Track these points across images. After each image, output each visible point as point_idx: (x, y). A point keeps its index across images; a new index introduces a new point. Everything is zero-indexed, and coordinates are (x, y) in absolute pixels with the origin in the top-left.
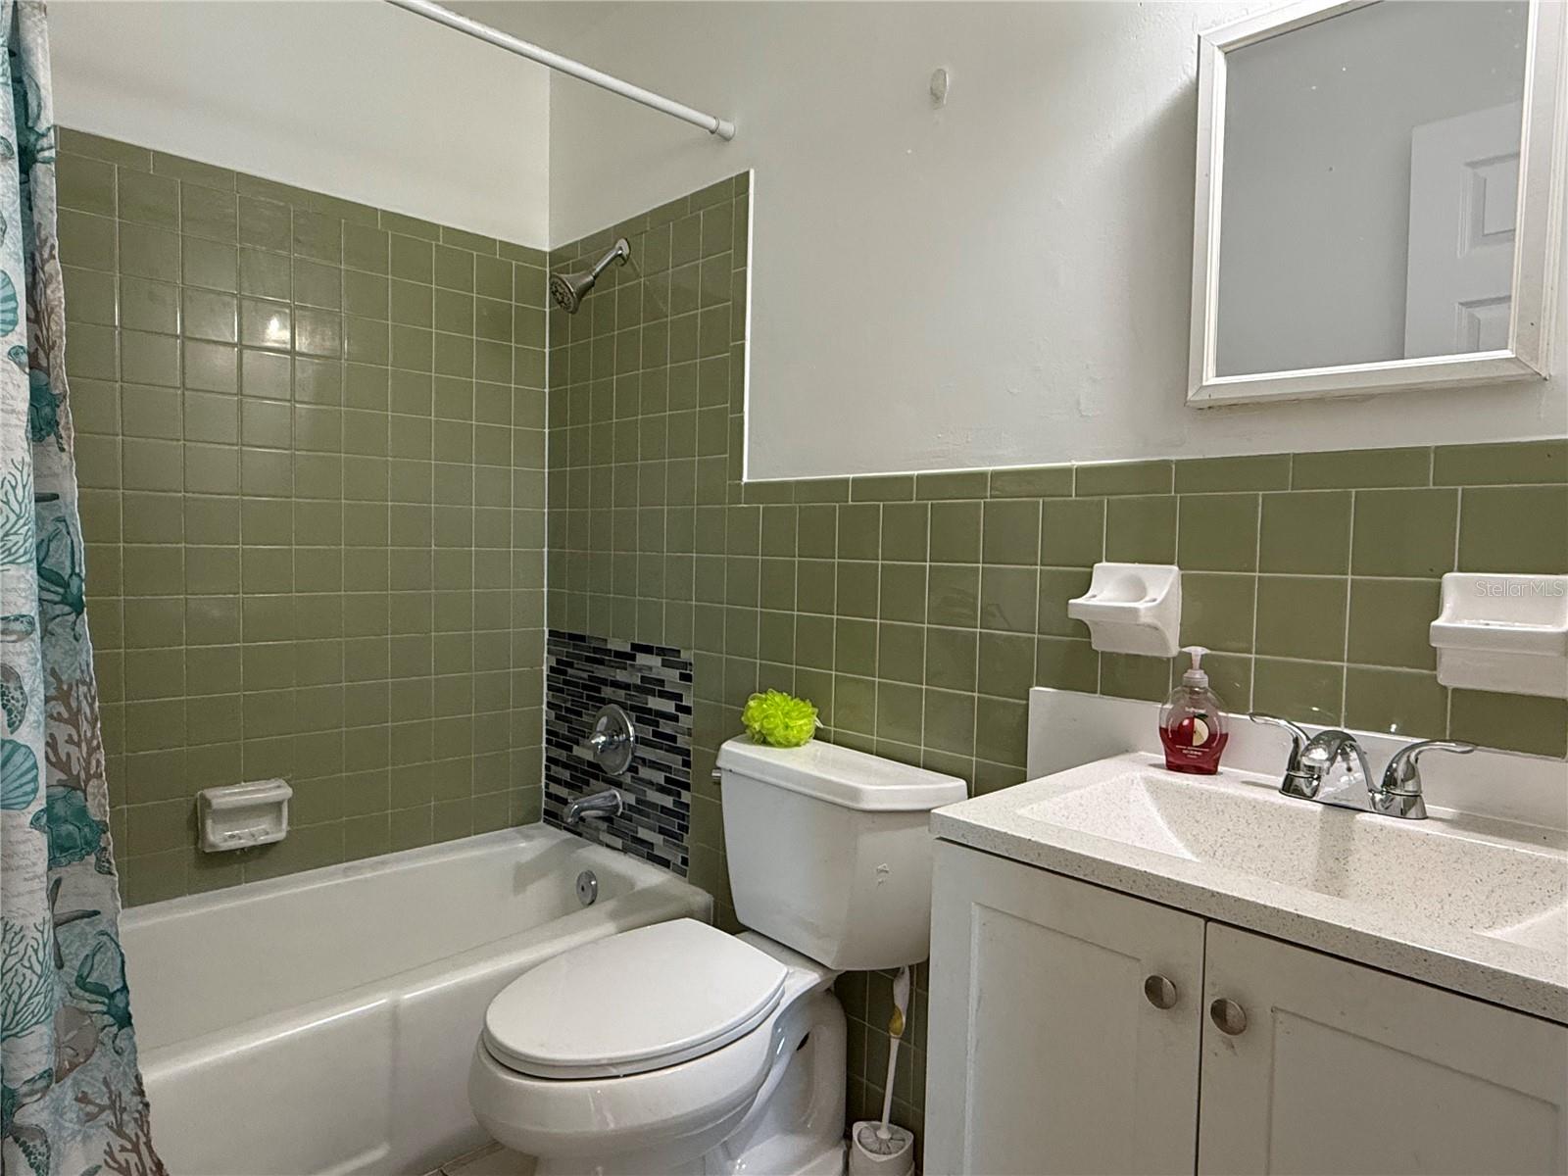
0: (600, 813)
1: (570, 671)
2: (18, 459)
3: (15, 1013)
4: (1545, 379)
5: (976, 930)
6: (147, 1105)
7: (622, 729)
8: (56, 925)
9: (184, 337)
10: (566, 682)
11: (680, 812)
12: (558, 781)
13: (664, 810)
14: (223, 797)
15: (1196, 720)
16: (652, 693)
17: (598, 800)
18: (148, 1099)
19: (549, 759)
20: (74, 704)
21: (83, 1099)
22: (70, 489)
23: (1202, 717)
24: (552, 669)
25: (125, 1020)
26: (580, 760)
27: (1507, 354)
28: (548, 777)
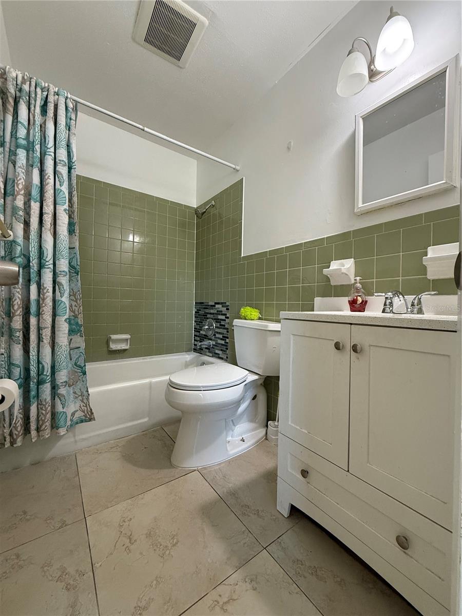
0: (206, 346)
1: (200, 312)
2: (65, 234)
3: (59, 366)
4: (455, 187)
5: (292, 342)
6: (89, 394)
7: (212, 325)
8: (70, 350)
9: (109, 226)
10: (199, 315)
11: (226, 345)
12: (197, 341)
13: (222, 344)
14: (114, 337)
15: (358, 297)
16: (219, 314)
17: (206, 343)
18: (89, 393)
19: (195, 335)
20: (76, 297)
21: (75, 393)
22: (77, 244)
23: (360, 296)
24: (196, 312)
25: (84, 373)
26: (202, 334)
27: (444, 182)
28: (195, 340)
